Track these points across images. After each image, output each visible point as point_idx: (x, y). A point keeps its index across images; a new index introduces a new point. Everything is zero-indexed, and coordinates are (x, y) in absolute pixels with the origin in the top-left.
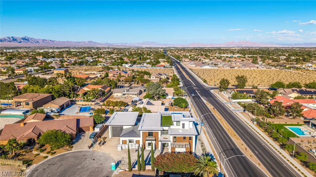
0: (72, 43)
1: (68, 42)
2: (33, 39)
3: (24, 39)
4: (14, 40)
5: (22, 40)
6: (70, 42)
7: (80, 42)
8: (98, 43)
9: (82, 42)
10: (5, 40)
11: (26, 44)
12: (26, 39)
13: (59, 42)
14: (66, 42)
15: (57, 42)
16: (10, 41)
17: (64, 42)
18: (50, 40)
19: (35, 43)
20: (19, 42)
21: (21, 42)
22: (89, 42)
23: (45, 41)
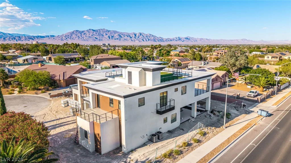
0: (225, 41)
1: (221, 40)
2: (193, 39)
3: (187, 38)
4: (180, 39)
5: (185, 40)
6: (223, 40)
7: (233, 40)
8: (252, 41)
9: (235, 40)
10: (174, 40)
11: (188, 42)
12: (188, 39)
13: (214, 40)
14: (220, 40)
15: (212, 40)
16: (176, 41)
17: (218, 40)
18: (207, 39)
19: (194, 42)
20: (183, 41)
21: (184, 41)
22: (242, 40)
23: (202, 40)
